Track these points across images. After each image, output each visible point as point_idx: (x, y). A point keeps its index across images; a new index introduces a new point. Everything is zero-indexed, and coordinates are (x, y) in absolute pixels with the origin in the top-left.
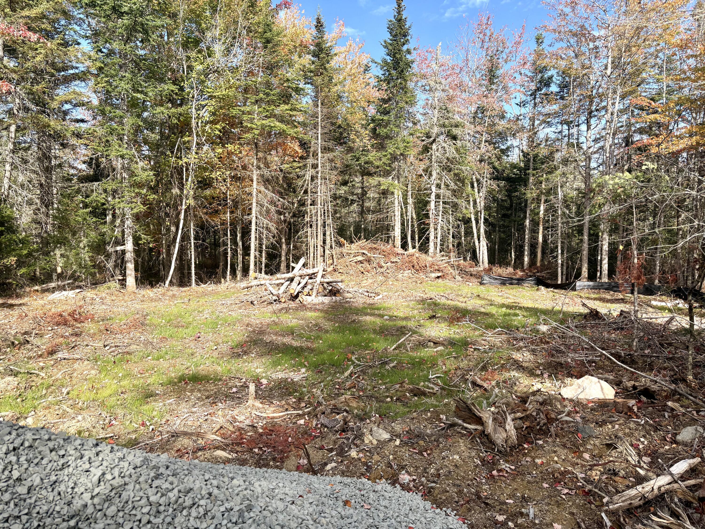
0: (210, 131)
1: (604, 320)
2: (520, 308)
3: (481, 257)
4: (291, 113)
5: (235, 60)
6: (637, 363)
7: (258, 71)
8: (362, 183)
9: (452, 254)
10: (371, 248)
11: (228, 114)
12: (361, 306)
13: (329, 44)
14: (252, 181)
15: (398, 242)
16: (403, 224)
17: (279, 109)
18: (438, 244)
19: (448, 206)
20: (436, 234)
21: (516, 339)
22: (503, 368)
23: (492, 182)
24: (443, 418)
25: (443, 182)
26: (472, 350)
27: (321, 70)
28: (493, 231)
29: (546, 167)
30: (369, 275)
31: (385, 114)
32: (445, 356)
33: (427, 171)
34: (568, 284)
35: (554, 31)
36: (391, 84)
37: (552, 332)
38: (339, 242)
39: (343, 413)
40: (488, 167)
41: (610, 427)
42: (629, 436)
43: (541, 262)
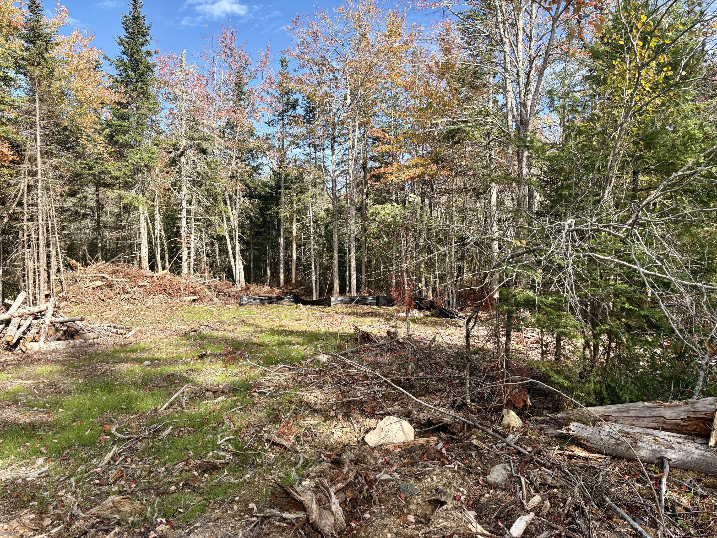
1: (375, 342)
2: (291, 333)
3: (238, 277)
6: (415, 387)
8: (97, 195)
9: (206, 274)
10: (112, 271)
12: (111, 348)
13: (47, 31)
15: (146, 263)
16: (150, 243)
18: (192, 264)
19: (200, 223)
20: (189, 253)
21: (300, 375)
22: (296, 414)
23: (245, 200)
24: (253, 509)
25: (194, 197)
26: (257, 394)
27: (38, 60)
28: (248, 249)
29: (297, 187)
30: (112, 303)
31: (124, 120)
32: (229, 409)
33: (175, 185)
34: (324, 300)
35: (298, 57)
36: (130, 87)
37: (332, 362)
38: (69, 264)
39: (114, 529)
40: (241, 184)
41: (429, 479)
42: (448, 486)
43: (296, 278)
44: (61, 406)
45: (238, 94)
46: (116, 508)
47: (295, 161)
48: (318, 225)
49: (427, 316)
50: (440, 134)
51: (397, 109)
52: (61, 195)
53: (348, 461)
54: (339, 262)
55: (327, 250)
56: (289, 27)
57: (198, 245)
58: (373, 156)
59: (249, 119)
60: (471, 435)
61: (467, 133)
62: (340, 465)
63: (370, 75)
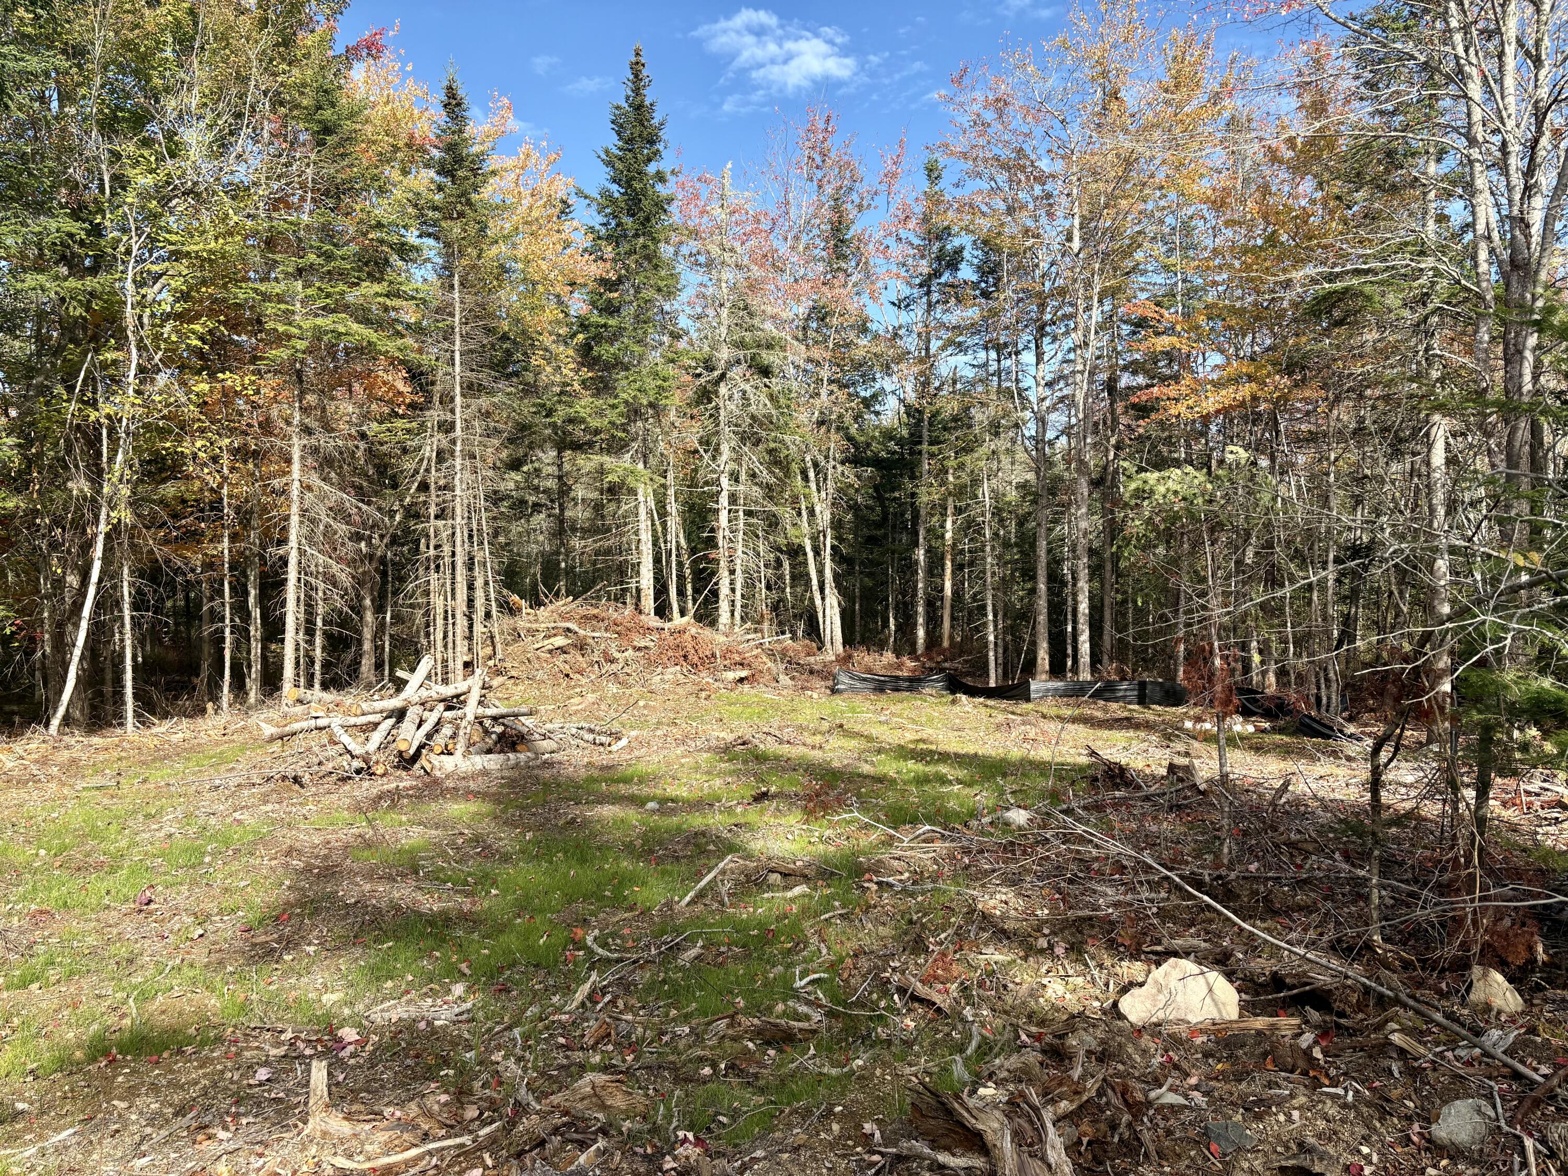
0: (174, 338)
1: (1138, 787)
2: (944, 757)
3: (828, 632)
4: (388, 302)
5: (242, 168)
6: (1239, 896)
7: (302, 199)
8: (560, 467)
9: (766, 626)
10: (585, 617)
11: (224, 300)
12: (583, 773)
13: (476, 149)
14: (289, 461)
15: (648, 603)
16: (657, 560)
17: (357, 291)
18: (738, 604)
19: (755, 521)
20: (732, 582)
21: (967, 851)
22: (960, 937)
23: (848, 470)
24: (873, 1135)
25: (745, 466)
26: (875, 887)
27: (459, 207)
28: (850, 572)
29: (957, 438)
30: (584, 681)
31: (611, 314)
32: (817, 914)
33: (708, 443)
34: (1014, 687)
35: (965, 156)
36: (625, 247)
37: (1039, 827)
38: (507, 603)
39: (595, 1141)
40: (837, 437)
41: (1282, 1118)
42: (1330, 1140)
43: (951, 637)
44: (494, 883)
45: (836, 246)
46: (597, 1098)
47: (954, 382)
48: (1001, 521)
49: (1264, 731)
50: (1295, 305)
51: (1191, 253)
52: (495, 467)
53: (1082, 1053)
54: (1050, 603)
55: (1023, 575)
56: (943, 92)
57: (751, 565)
58: (1132, 363)
59: (856, 298)
60: (1387, 1021)
61: (1369, 298)
62: (1062, 1060)
63: (1126, 182)
